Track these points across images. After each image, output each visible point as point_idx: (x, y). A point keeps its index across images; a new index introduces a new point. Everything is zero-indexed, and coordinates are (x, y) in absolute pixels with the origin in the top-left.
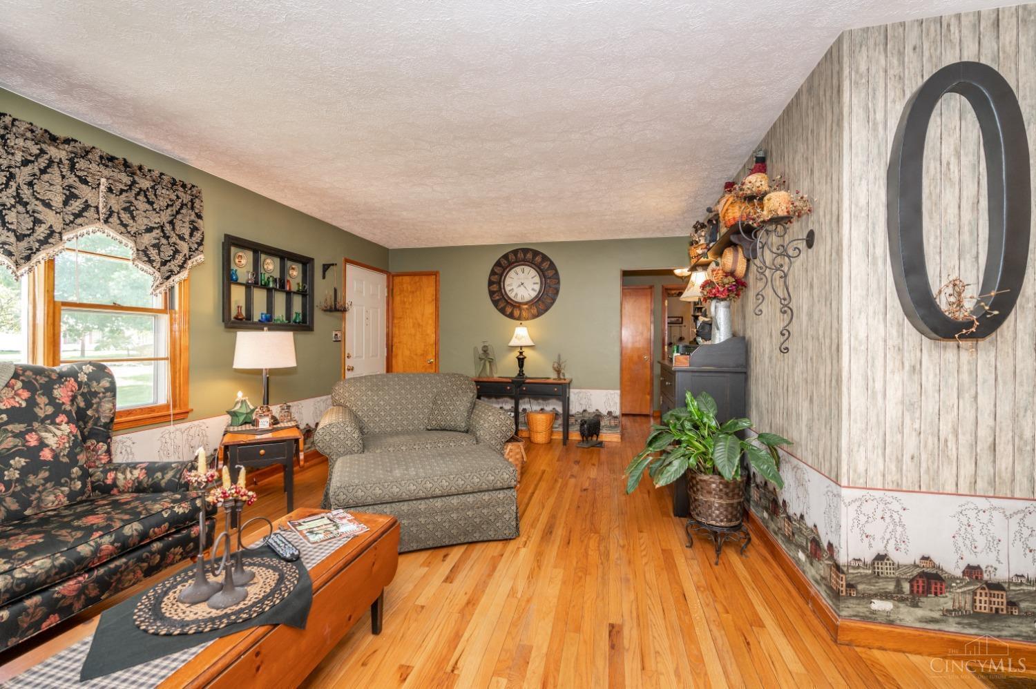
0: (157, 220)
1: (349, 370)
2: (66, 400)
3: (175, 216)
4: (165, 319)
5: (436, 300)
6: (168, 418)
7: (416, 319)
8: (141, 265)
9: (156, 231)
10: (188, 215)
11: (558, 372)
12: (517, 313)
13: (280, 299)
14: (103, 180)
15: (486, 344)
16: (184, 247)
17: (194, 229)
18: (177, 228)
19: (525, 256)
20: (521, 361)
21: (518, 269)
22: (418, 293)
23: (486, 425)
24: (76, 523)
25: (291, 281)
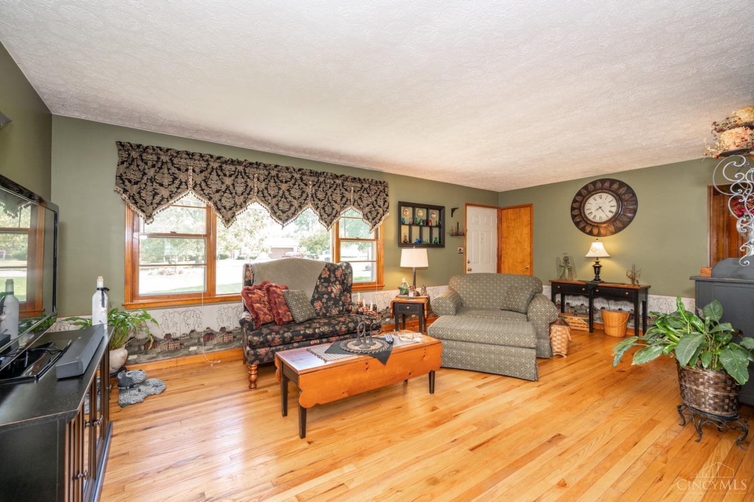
0: (371, 201)
1: (469, 270)
2: (339, 276)
3: (377, 197)
4: (375, 243)
5: (531, 224)
6: (375, 288)
7: (517, 238)
8: (365, 221)
9: (370, 205)
10: (383, 195)
11: (633, 279)
12: (595, 231)
13: (426, 230)
14: (352, 188)
15: (567, 255)
16: (381, 210)
17: (385, 201)
18: (378, 202)
19: (602, 185)
20: (597, 268)
21: (597, 196)
22: (518, 220)
23: (534, 310)
24: (337, 319)
25: (432, 220)
